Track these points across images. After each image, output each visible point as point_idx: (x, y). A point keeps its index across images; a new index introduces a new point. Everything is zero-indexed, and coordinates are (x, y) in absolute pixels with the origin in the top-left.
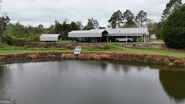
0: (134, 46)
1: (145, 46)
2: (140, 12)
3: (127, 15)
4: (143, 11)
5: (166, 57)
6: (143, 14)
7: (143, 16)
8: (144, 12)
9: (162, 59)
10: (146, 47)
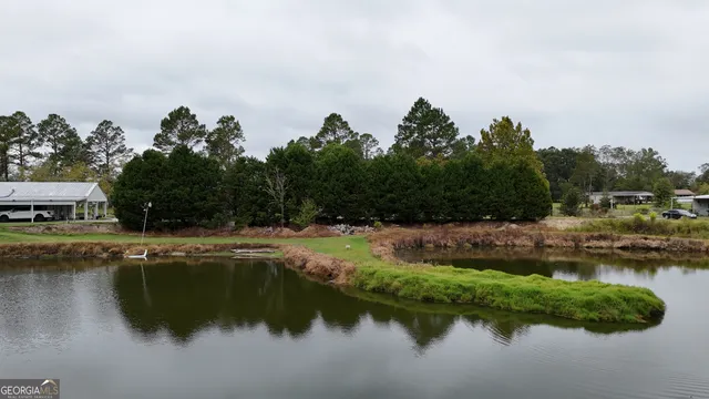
0: (49, 229)
1: (76, 229)
2: (102, 124)
3: (52, 132)
4: (110, 122)
5: (99, 244)
6: (110, 133)
7: (113, 138)
8: (115, 126)
9: (91, 248)
10: (78, 232)
